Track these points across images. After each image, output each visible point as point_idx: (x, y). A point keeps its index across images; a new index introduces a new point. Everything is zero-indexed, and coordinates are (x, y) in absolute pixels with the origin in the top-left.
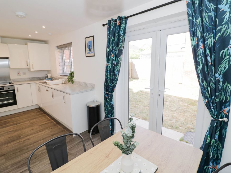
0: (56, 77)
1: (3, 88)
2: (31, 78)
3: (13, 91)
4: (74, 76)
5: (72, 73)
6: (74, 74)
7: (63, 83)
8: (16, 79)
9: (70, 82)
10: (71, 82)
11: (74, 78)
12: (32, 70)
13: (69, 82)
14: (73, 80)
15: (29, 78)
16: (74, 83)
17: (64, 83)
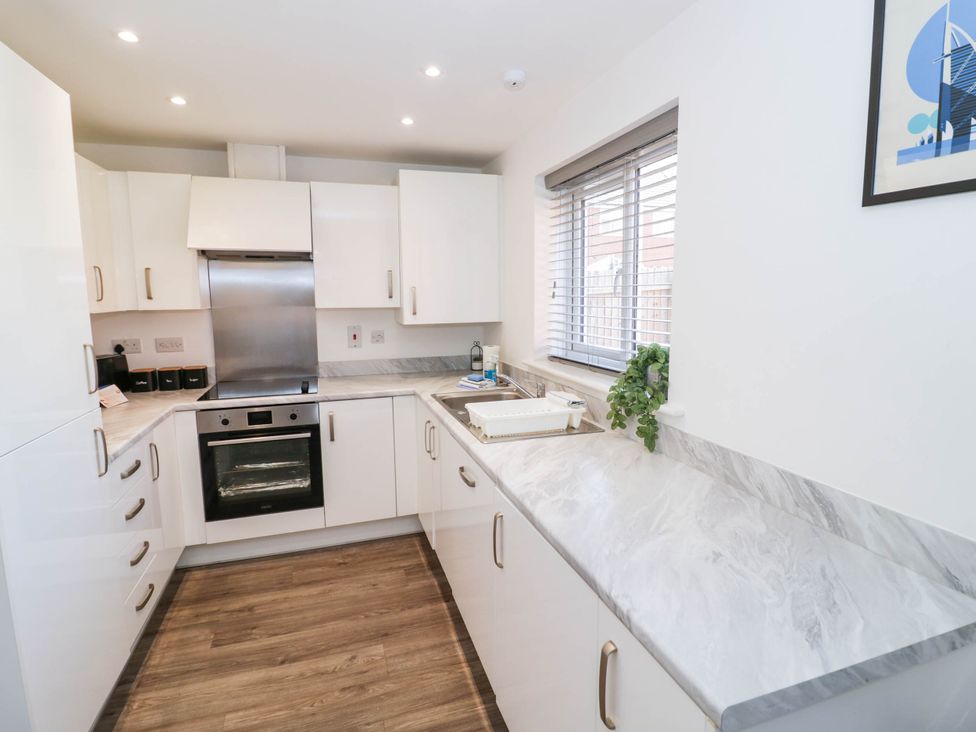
0: (526, 369)
1: (270, 413)
2: (409, 361)
3: (308, 435)
4: (664, 388)
5: (646, 363)
6: (664, 369)
7: (570, 429)
8: (340, 363)
9: (623, 426)
10: (641, 432)
11: (663, 408)
12: (408, 319)
13: (613, 426)
14: (653, 422)
15: (398, 361)
16: (662, 441)
17: (576, 424)
